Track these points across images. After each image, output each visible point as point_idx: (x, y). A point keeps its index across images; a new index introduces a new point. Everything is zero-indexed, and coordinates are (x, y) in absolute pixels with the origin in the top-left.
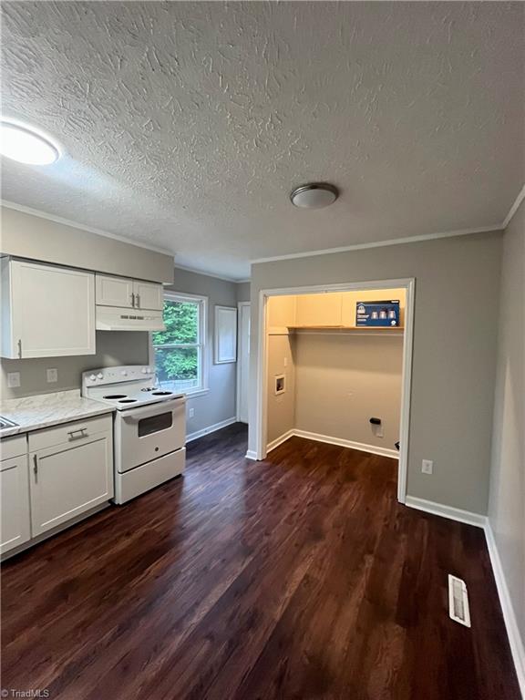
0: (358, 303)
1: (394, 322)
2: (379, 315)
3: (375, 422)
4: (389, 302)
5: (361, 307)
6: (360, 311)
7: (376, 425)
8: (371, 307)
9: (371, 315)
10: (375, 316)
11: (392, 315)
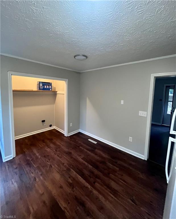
0: (40, 82)
1: (51, 89)
2: (47, 87)
3: (43, 121)
4: (49, 83)
5: (41, 83)
6: (40, 85)
7: (44, 122)
8: (44, 84)
9: (44, 87)
10: (45, 87)
11: (50, 87)
